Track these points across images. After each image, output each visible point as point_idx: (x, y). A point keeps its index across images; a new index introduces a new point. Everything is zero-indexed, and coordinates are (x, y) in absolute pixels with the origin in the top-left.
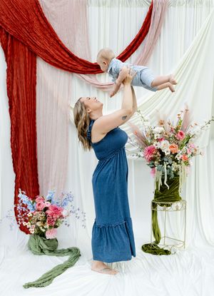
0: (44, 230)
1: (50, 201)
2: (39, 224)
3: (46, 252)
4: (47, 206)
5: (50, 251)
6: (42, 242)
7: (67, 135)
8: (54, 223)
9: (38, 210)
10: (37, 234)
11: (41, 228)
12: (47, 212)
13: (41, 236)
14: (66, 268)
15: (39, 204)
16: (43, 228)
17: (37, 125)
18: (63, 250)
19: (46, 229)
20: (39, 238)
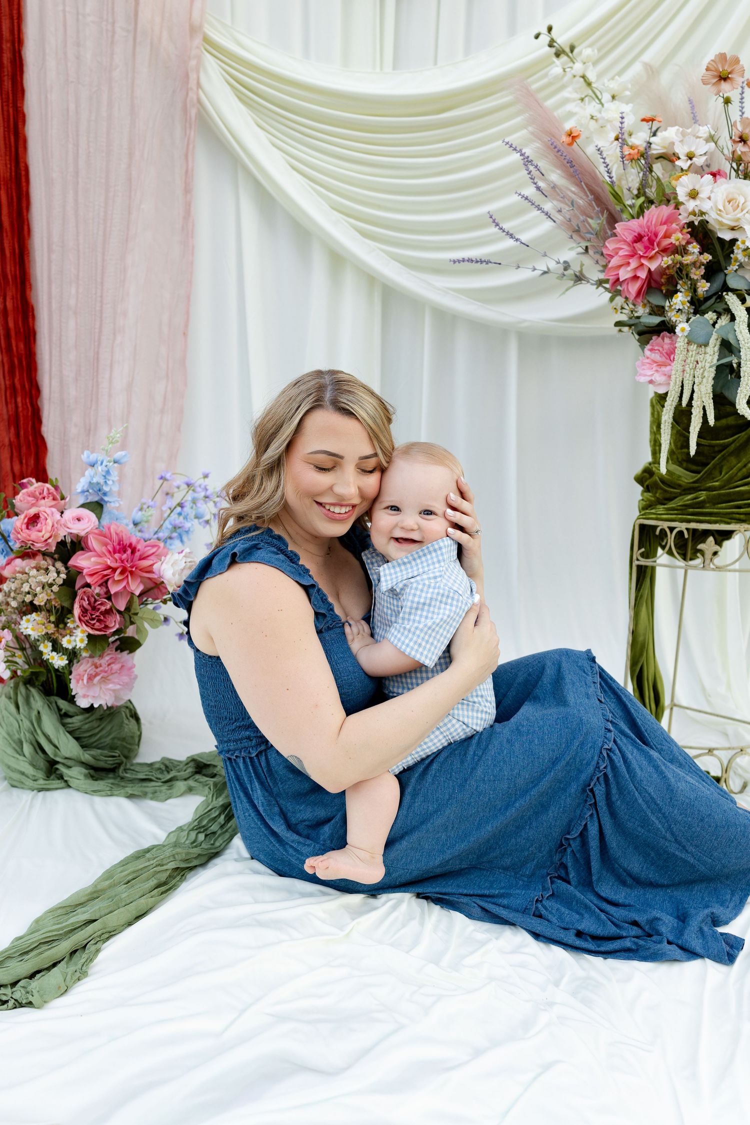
0: (58, 661)
1: (97, 507)
2: (31, 626)
3: (75, 774)
4: (79, 529)
5: (97, 772)
6: (49, 723)
7: (188, 190)
8: (114, 623)
9: (27, 554)
10: (29, 681)
11: (46, 649)
12: (81, 561)
13: (47, 691)
14: (182, 872)
15: (34, 520)
16: (57, 647)
17: (33, 130)
18: (167, 766)
19: (73, 655)
20: (38, 702)
